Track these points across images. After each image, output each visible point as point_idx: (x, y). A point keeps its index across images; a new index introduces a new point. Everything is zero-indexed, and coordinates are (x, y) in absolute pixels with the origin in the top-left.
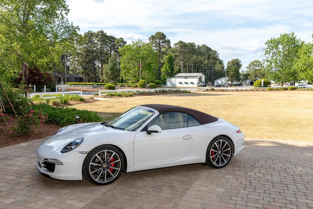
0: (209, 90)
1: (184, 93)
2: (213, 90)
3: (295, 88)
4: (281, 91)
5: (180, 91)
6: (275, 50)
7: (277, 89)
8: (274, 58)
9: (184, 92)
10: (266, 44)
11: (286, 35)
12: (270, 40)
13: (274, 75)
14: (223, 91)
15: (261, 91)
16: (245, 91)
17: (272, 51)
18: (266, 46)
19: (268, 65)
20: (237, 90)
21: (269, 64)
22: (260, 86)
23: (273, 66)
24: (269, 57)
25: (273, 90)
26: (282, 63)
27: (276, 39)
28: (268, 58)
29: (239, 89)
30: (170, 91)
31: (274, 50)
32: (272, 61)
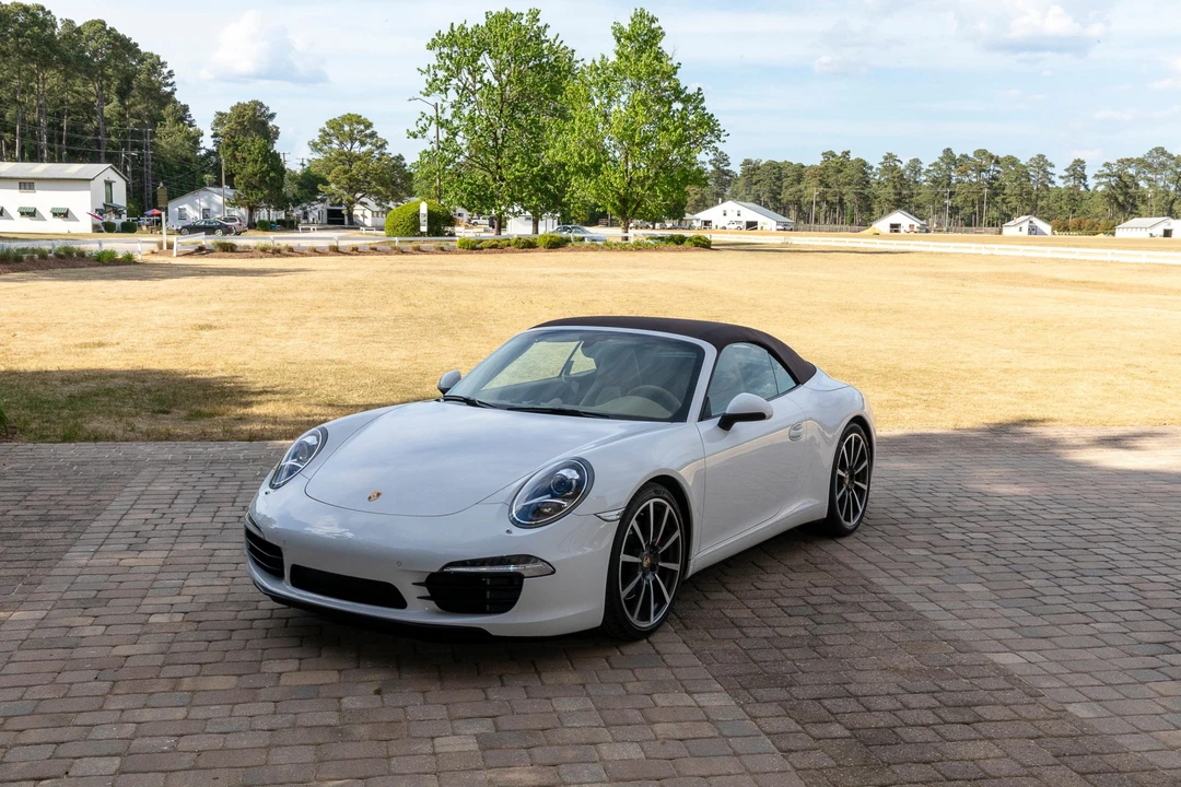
0: (211, 251)
1: (104, 264)
2: (229, 249)
3: (561, 238)
4: (513, 252)
5: (81, 254)
6: (468, 76)
7: (495, 247)
8: (466, 112)
9: (105, 260)
10: (430, 47)
11: (506, 18)
12: (446, 31)
13: (469, 183)
14: (277, 252)
15: (433, 253)
16: (368, 253)
17: (454, 81)
18: (431, 58)
19: (441, 139)
20: (336, 250)
21: (446, 136)
22: (414, 229)
23: (464, 147)
24: (445, 105)
25: (482, 249)
26: (495, 133)
27: (469, 31)
28: (440, 111)
29: (342, 244)
30: (36, 256)
31: (465, 73)
32: (456, 122)
